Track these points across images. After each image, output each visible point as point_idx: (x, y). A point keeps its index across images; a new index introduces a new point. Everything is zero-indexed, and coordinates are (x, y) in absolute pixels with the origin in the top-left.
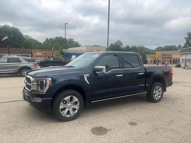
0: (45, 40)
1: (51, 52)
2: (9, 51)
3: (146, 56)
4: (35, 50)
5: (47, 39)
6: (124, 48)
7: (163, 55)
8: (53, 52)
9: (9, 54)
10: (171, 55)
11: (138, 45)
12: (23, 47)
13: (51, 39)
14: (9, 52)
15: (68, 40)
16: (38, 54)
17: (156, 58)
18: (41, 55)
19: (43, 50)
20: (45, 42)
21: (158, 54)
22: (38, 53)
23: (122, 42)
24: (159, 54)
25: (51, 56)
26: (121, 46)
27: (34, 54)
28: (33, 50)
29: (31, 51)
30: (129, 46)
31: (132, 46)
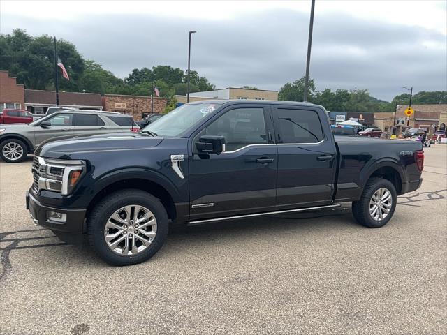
0: (131, 73)
1: (148, 102)
2: (57, 97)
3: (375, 117)
4: (112, 96)
5: (135, 71)
6: (318, 95)
7: (417, 114)
8: (154, 101)
10: (436, 115)
11: (353, 89)
12: (84, 89)
13: (145, 70)
14: (57, 100)
15: (185, 74)
16: (117, 106)
17: (398, 122)
18: (125, 108)
19: (130, 98)
20: (131, 77)
21: (409, 113)
22: (118, 104)
23: (313, 81)
24: (412, 111)
25: (149, 110)
26: (311, 91)
27: (108, 105)
28: (107, 96)
29: (102, 97)
30: (330, 91)
31: (338, 91)
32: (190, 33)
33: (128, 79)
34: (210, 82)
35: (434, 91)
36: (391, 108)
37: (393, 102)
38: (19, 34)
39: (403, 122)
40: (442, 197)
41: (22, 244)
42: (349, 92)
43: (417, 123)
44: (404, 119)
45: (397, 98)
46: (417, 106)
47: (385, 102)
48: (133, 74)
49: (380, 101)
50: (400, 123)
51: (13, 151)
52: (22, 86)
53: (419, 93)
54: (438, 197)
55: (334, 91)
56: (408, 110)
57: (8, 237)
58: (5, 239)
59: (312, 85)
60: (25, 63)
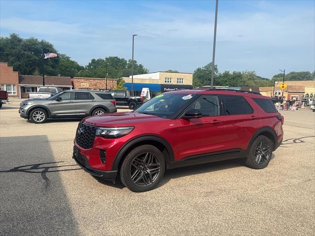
0: (90, 62)
1: (103, 82)
2: (44, 80)
3: (260, 90)
4: (78, 79)
5: (93, 61)
6: (220, 75)
7: (289, 87)
8: (108, 82)
9: (44, 85)
10: (302, 87)
11: (244, 71)
12: (59, 74)
13: (100, 60)
15: (128, 63)
17: (276, 93)
18: (88, 86)
19: (91, 79)
20: (90, 65)
21: (283, 87)
22: (83, 84)
23: (216, 66)
24: (285, 86)
26: (216, 73)
27: (76, 84)
28: (75, 78)
29: (72, 79)
30: (228, 72)
31: (234, 73)
32: (134, 36)
33: (88, 66)
34: (145, 67)
35: (301, 71)
36: (271, 83)
37: (272, 80)
38: (14, 37)
39: (279, 93)
40: (302, 142)
41: (50, 169)
42: (242, 73)
43: (289, 94)
44: (280, 91)
45: (275, 76)
46: (289, 82)
47: (267, 79)
48: (92, 63)
49: (264, 79)
50: (278, 94)
51: (39, 116)
52: (17, 73)
53: (290, 73)
54: (300, 141)
55: (231, 73)
56: (282, 85)
57: (41, 166)
58: (39, 167)
59: (216, 69)
60: (19, 57)
